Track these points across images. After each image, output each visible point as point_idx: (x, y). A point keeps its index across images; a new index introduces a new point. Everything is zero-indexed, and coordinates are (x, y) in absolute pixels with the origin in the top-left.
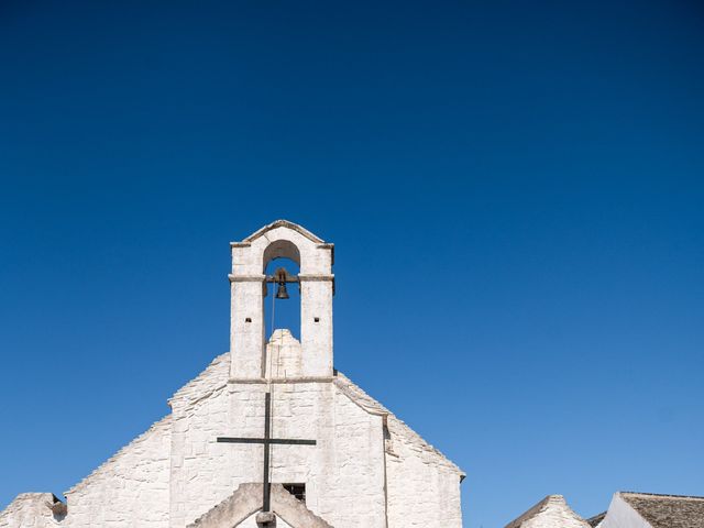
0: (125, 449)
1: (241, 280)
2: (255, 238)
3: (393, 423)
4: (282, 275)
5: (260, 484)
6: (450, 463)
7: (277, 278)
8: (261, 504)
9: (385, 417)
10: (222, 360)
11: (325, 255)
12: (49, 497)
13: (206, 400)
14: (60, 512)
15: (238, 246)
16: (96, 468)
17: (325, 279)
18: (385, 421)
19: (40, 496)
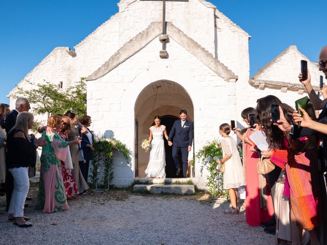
3: (218, 13)
5: (161, 22)
6: (244, 31)
8: (162, 32)
9: (214, 8)
12: (67, 48)
13: (134, 3)
14: (74, 55)
18: (215, 12)
19: (64, 48)
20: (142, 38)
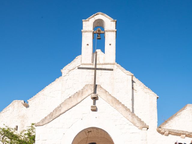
0: (47, 87)
1: (86, 32)
2: (90, 18)
3: (135, 79)
4: (99, 31)
5: (92, 85)
6: (153, 93)
7: (97, 32)
8: (93, 92)
9: (132, 76)
10: (79, 57)
11: (114, 24)
12: (23, 101)
13: (73, 70)
14: (27, 106)
15: (85, 21)
16: (38, 93)
17: (113, 31)
18: (132, 78)
19: (20, 101)
20: (78, 96)
